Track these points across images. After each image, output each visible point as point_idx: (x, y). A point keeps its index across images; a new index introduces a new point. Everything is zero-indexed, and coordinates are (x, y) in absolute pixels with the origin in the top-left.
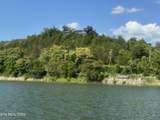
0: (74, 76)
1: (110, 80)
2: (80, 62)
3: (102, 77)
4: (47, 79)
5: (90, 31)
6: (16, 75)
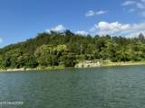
0: (57, 64)
3: (75, 64)
4: (39, 68)
5: (68, 32)
6: (18, 67)
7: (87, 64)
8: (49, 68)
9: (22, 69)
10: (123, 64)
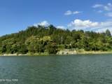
1: (60, 53)
2: (46, 44)
7: (66, 52)
8: (37, 54)
9: (15, 54)
10: (93, 52)
